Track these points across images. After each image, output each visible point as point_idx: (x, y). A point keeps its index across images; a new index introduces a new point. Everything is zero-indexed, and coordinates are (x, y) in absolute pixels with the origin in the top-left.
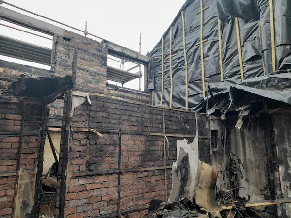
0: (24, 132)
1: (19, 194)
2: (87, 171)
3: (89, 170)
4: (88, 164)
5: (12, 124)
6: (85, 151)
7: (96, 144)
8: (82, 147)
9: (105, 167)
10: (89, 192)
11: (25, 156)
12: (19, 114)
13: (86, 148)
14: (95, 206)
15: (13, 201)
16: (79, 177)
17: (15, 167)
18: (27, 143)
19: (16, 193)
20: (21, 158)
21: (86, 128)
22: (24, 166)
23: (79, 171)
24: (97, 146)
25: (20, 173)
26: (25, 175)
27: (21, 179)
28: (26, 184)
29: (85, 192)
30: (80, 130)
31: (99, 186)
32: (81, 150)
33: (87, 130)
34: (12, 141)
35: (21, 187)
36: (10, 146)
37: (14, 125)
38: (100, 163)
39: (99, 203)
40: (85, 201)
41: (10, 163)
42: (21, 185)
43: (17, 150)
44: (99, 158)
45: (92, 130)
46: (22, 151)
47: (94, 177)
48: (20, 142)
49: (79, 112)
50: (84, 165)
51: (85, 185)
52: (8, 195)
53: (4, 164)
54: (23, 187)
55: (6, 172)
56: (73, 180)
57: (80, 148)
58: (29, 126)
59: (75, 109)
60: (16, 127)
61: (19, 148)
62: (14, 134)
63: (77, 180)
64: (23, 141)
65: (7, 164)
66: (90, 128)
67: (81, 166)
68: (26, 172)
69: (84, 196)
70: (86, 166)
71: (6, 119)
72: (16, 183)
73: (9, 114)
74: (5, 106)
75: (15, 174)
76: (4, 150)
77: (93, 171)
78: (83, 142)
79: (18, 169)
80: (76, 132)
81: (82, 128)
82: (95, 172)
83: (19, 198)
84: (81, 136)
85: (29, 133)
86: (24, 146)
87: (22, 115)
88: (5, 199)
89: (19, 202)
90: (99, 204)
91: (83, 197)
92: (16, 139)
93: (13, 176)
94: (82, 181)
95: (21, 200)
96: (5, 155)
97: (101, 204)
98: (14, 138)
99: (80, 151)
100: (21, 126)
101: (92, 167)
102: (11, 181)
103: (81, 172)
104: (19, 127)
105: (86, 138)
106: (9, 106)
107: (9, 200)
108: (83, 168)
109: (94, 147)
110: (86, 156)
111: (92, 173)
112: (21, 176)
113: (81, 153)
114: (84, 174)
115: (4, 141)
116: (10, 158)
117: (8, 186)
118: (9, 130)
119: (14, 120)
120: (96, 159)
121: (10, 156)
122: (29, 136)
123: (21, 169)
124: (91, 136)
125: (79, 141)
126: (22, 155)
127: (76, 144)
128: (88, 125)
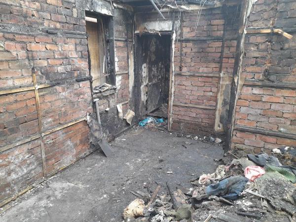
0: (227, 37)
1: (221, 92)
2: (265, 81)
3: (268, 80)
4: (267, 73)
5: (216, 29)
6: (263, 58)
7: (282, 49)
8: (260, 53)
9: (293, 79)
10: (265, 104)
11: (227, 60)
12: (222, 19)
13: (265, 53)
14: (272, 120)
15: (216, 97)
16: (253, 86)
17: (218, 69)
18: (229, 47)
19: (218, 91)
20: (223, 62)
21: (269, 28)
22: (225, 70)
23: (253, 79)
24: (283, 51)
25: (222, 75)
26: (226, 77)
27: (223, 80)
28: (227, 86)
29: (260, 103)
30: (259, 31)
31: (282, 100)
32: (258, 55)
33: (269, 31)
34: (215, 46)
35: (222, 87)
36: (214, 51)
37: (218, 30)
38: (286, 73)
39: (278, 118)
40: (259, 112)
41: (214, 65)
42: (222, 85)
43: (219, 54)
44: (285, 68)
45: (276, 30)
46: (224, 55)
47: (273, 89)
48: (223, 47)
49: (259, 9)
50: (261, 74)
51: (261, 96)
52: (213, 91)
53: (210, 66)
54: (224, 87)
55: (211, 73)
56: (245, 88)
57: (256, 54)
58: (232, 30)
59: (253, 5)
60: (219, 32)
61: (222, 52)
62: (218, 39)
63: (250, 88)
64: (225, 46)
65: (212, 66)
66: (275, 27)
67: (256, 75)
68: (226, 75)
69: (259, 106)
70: (264, 75)
71: (212, 25)
72: (219, 83)
73: (214, 20)
74: (210, 13)
75: (218, 75)
76: (209, 54)
77: (273, 82)
78: (262, 47)
79: (220, 71)
80: (255, 34)
81: (263, 29)
82: (275, 84)
83: (221, 95)
84: (259, 39)
85: (230, 37)
86: (226, 51)
87: (224, 19)
88: (211, 94)
89: (221, 99)
90: (279, 120)
91: (257, 107)
92: (219, 44)
93: (216, 77)
94: (256, 91)
95: (223, 98)
96: (210, 58)
97: (281, 120)
98: (217, 43)
99: (257, 58)
100: (224, 31)
101: (272, 78)
102: (215, 81)
103: (257, 81)
104: (222, 32)
105: (267, 41)
106: (214, 12)
107: (213, 95)
108: (260, 77)
109: (277, 53)
110: (265, 64)
111: (271, 84)
112: (223, 77)
113: (258, 59)
114: (260, 84)
115: (210, 46)
116: (214, 61)
117: (212, 84)
118: (214, 35)
119: (218, 25)
120: (280, 68)
121: (214, 59)
122: (231, 40)
123: (222, 72)
124: (275, 38)
125: (257, 45)
126: (224, 59)
127: (252, 49)
128: (273, 24)
